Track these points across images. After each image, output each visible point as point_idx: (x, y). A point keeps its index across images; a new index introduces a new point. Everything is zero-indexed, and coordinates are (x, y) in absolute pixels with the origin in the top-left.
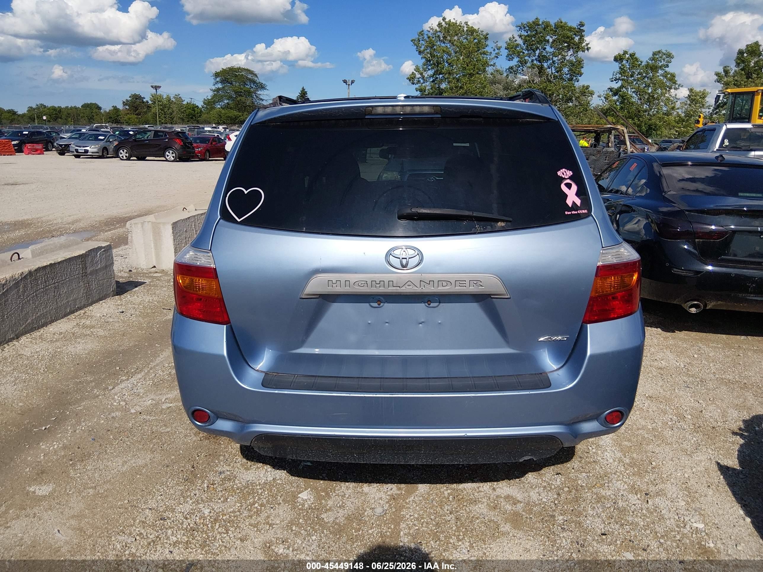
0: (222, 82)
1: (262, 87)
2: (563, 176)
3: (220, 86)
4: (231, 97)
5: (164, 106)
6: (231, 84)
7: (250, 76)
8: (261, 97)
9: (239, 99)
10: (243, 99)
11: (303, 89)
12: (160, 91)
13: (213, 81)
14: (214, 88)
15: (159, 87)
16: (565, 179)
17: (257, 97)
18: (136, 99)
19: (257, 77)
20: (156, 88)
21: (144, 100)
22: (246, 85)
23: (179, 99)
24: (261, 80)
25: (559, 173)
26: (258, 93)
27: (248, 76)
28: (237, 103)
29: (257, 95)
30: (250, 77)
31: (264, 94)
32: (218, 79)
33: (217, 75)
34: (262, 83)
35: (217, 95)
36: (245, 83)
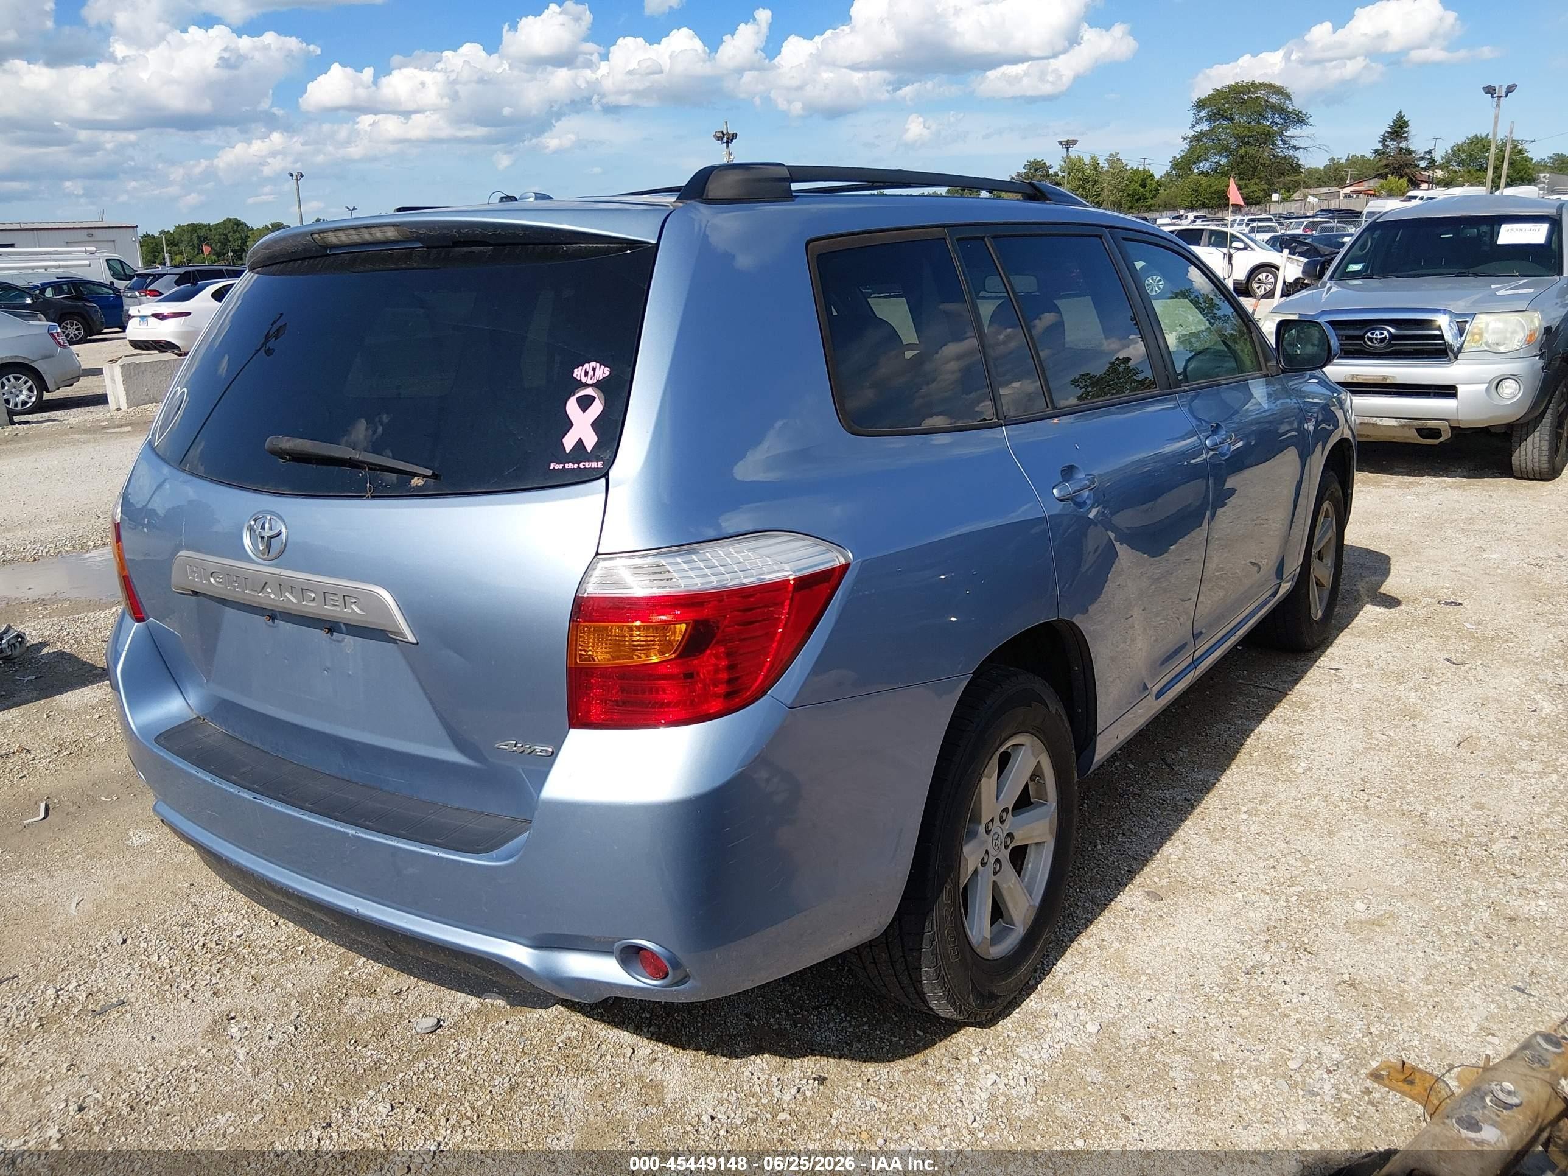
0: (1211, 118)
1: (1299, 119)
2: (584, 380)
3: (1205, 127)
4: (1226, 149)
5: (1086, 180)
6: (1231, 119)
7: (1274, 99)
8: (1294, 142)
9: (1242, 151)
10: (1251, 151)
11: (1400, 116)
12: (1074, 151)
13: (1190, 118)
14: (1191, 133)
15: (1074, 142)
16: (586, 385)
17: (1284, 143)
18: (1036, 170)
19: (1290, 99)
20: (1068, 144)
21: (1051, 172)
22: (1265, 118)
23: (1115, 161)
24: (1297, 104)
25: (578, 373)
26: (1287, 134)
27: (1270, 100)
28: (1239, 159)
29: (1286, 139)
30: (1274, 101)
31: (1302, 135)
32: (1202, 114)
33: (1200, 104)
34: (1301, 112)
35: (1198, 147)
36: (1260, 115)
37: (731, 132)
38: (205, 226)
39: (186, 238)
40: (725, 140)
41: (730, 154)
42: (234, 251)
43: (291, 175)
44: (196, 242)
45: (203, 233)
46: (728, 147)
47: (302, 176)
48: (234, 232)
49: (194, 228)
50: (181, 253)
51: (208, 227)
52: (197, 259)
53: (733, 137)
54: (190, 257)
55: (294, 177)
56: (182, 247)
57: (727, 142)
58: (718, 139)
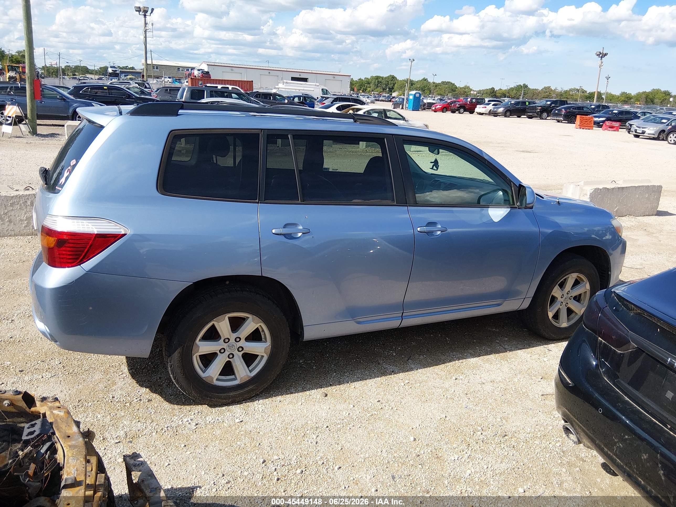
2: (71, 164)
16: (71, 166)
37: (604, 53)
38: (381, 77)
39: (373, 82)
40: (601, 56)
41: (602, 63)
42: (389, 88)
43: (410, 60)
44: (376, 83)
45: (380, 80)
46: (601, 59)
47: (414, 60)
48: (391, 81)
49: (377, 78)
50: (370, 87)
51: (382, 78)
52: (375, 90)
53: (606, 55)
54: (373, 89)
55: (411, 61)
56: (371, 85)
57: (602, 57)
58: (598, 55)
